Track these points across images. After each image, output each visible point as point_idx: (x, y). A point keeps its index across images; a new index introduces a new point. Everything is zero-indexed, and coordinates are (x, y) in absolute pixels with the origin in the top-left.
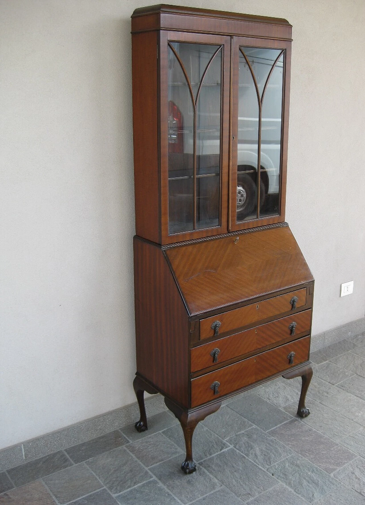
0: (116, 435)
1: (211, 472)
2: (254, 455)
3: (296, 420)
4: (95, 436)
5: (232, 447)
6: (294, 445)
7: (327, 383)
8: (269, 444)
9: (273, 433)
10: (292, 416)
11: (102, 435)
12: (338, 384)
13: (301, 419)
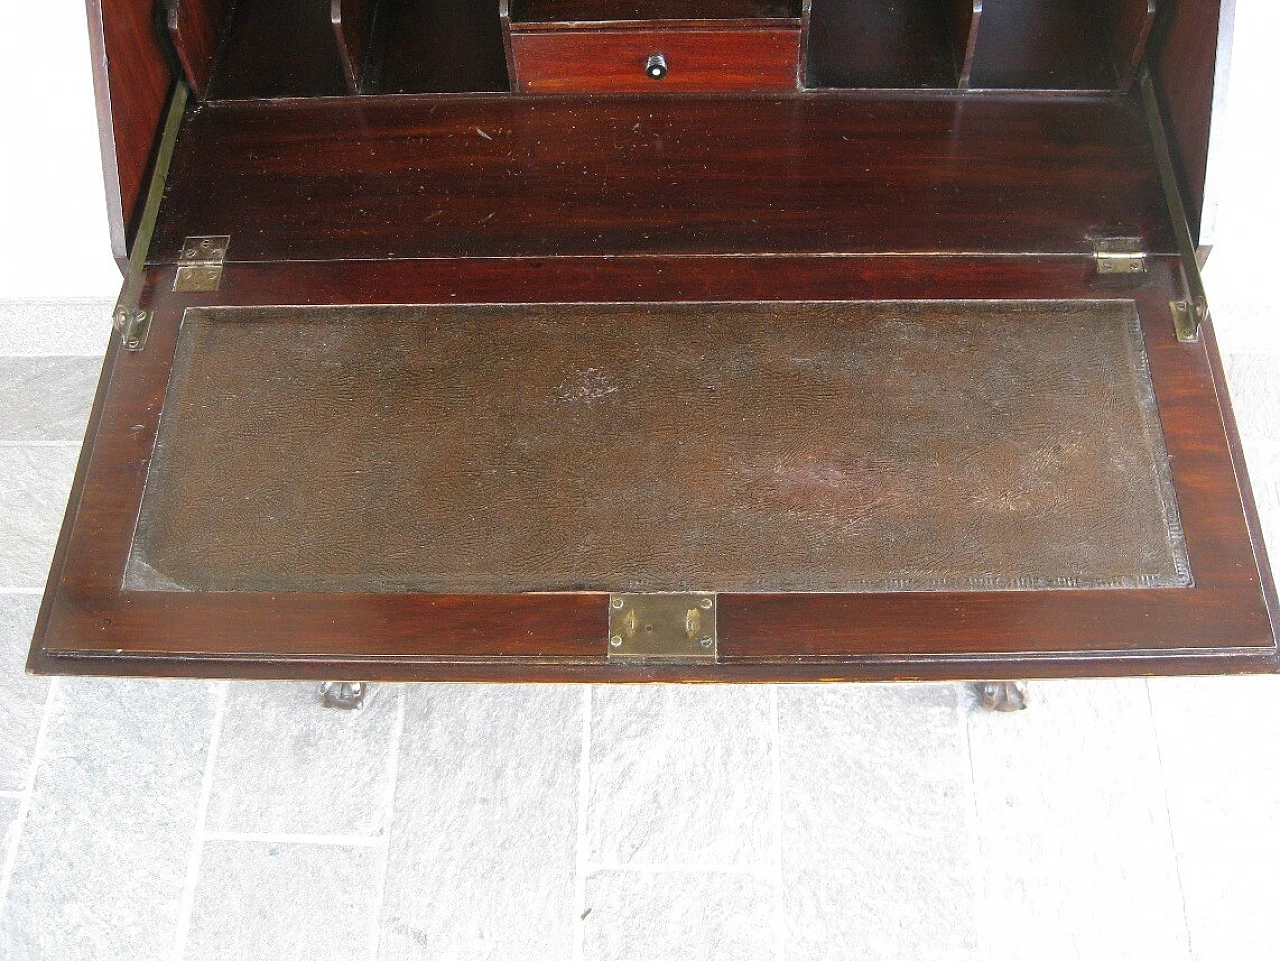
1: (405, 749)
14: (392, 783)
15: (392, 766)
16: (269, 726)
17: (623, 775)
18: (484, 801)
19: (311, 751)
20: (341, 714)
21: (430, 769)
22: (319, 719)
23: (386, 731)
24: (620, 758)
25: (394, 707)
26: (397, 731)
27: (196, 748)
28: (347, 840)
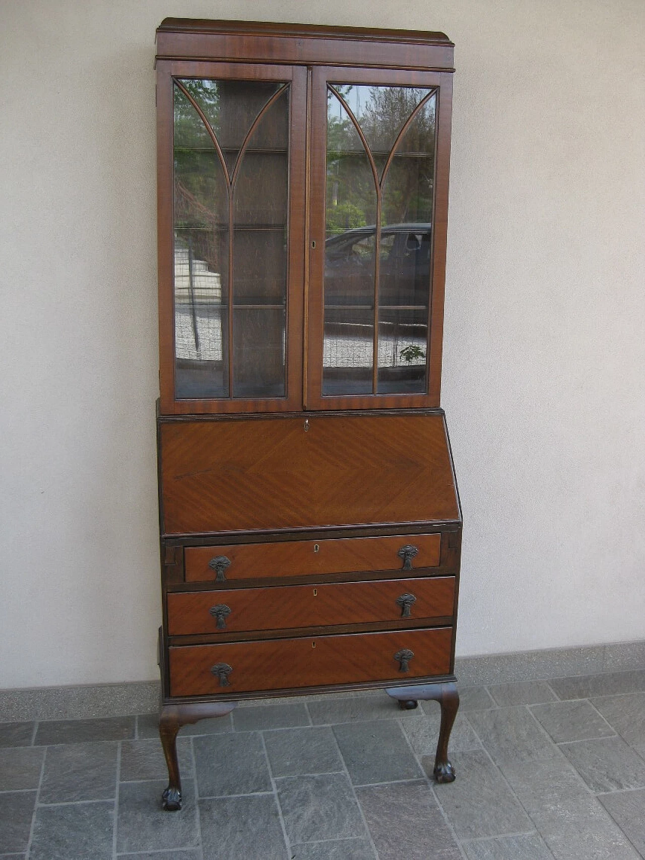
0: (127, 723)
1: (202, 820)
2: (296, 816)
3: (425, 783)
4: (94, 715)
5: (275, 792)
6: (378, 823)
7: (547, 736)
8: (339, 807)
9: (362, 793)
10: (424, 774)
11: (107, 716)
12: (565, 743)
13: (435, 784)
14: (199, 830)
15: (198, 826)
16: (140, 820)
17: (298, 817)
18: (241, 831)
19: (161, 825)
20: (172, 813)
21: (215, 825)
22: (162, 815)
23: (193, 816)
24: (295, 813)
25: (194, 809)
26: (198, 815)
27: (107, 830)
28: (184, 849)
